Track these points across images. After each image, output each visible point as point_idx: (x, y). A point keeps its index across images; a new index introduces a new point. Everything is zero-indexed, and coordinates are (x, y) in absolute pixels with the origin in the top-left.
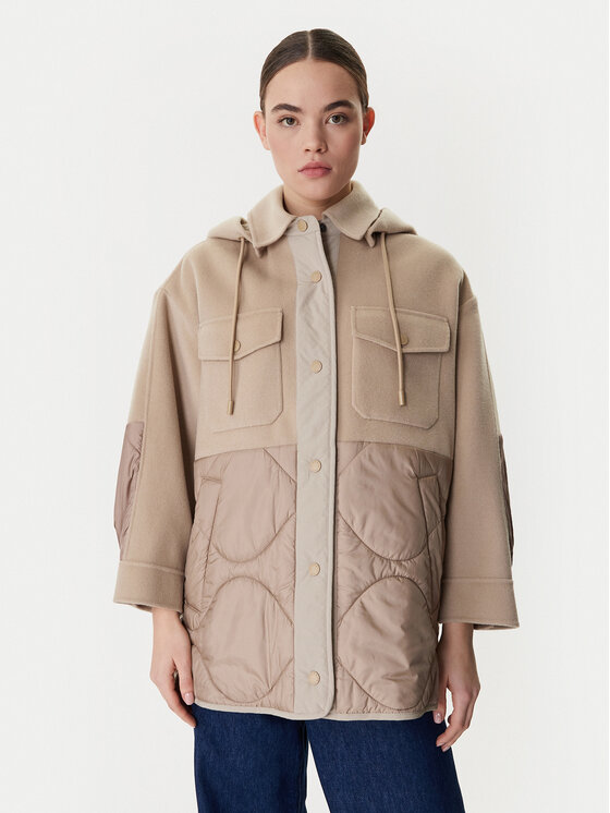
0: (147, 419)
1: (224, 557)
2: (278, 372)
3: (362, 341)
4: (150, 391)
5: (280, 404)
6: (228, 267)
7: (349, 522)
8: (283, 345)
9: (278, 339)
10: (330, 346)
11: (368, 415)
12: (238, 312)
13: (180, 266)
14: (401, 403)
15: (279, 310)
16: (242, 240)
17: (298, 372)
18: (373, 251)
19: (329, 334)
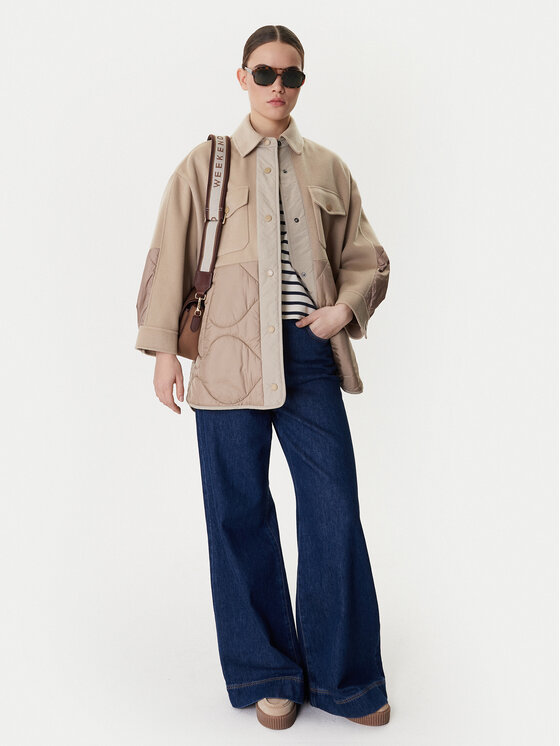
0: (162, 247)
1: (216, 325)
8: (249, 206)
15: (247, 187)
17: (258, 221)
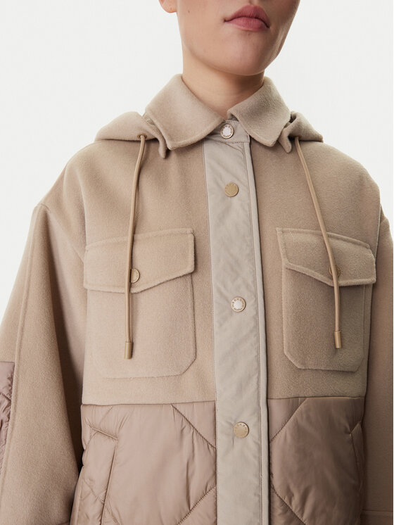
0: (19, 358)
2: (190, 311)
3: (294, 273)
4: (23, 324)
5: (192, 350)
6: (121, 175)
7: (286, 500)
8: (195, 277)
9: (190, 269)
10: (255, 279)
11: (303, 364)
12: (134, 232)
13: (62, 178)
14: (338, 346)
15: (189, 230)
16: (142, 139)
17: (215, 311)
18: (290, 158)
19: (254, 264)
